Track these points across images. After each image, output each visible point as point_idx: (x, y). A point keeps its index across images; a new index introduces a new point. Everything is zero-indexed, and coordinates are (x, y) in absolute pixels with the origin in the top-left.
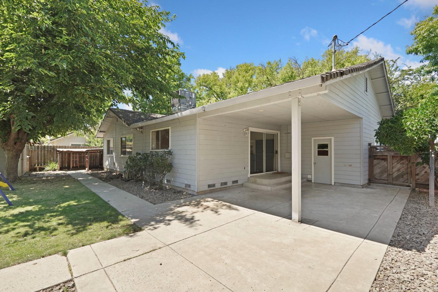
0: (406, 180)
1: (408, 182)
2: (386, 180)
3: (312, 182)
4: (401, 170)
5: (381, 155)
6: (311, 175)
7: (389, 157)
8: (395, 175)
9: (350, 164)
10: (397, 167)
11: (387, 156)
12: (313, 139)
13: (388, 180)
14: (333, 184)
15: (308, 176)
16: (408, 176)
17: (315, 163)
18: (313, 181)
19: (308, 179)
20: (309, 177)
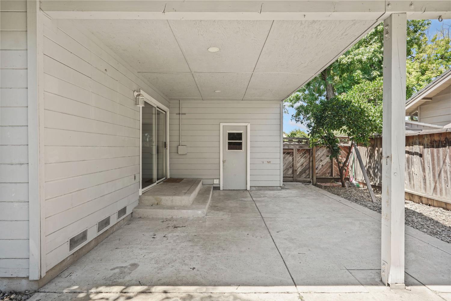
0: (307, 176)
1: (309, 178)
2: (291, 177)
3: (219, 189)
4: (304, 165)
5: (287, 148)
6: (219, 179)
7: (294, 150)
8: (299, 170)
9: (269, 160)
10: (301, 162)
11: (293, 149)
12: (222, 125)
13: (293, 177)
14: (248, 188)
15: (215, 180)
16: (309, 171)
17: (224, 162)
18: (221, 188)
19: (214, 186)
20: (216, 182)
